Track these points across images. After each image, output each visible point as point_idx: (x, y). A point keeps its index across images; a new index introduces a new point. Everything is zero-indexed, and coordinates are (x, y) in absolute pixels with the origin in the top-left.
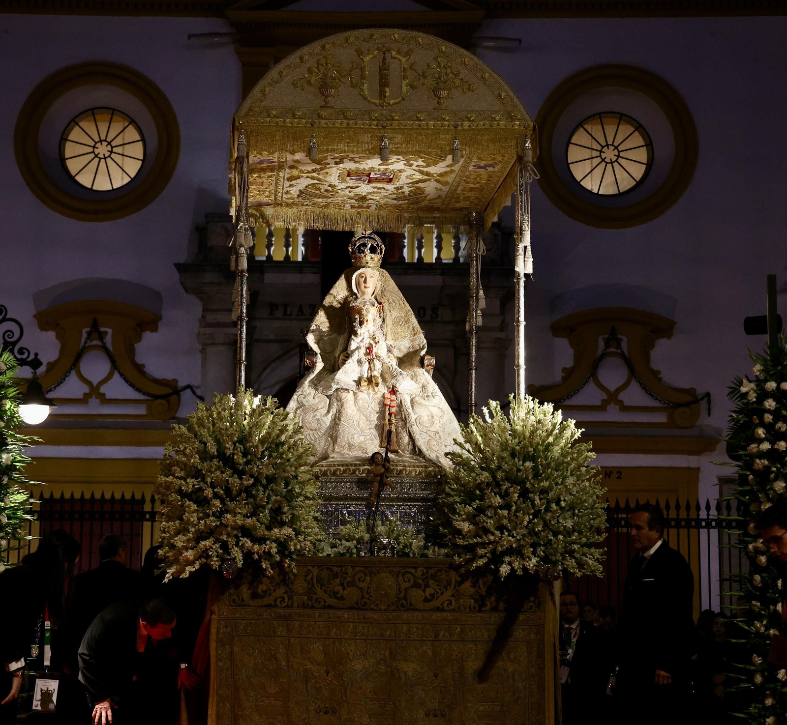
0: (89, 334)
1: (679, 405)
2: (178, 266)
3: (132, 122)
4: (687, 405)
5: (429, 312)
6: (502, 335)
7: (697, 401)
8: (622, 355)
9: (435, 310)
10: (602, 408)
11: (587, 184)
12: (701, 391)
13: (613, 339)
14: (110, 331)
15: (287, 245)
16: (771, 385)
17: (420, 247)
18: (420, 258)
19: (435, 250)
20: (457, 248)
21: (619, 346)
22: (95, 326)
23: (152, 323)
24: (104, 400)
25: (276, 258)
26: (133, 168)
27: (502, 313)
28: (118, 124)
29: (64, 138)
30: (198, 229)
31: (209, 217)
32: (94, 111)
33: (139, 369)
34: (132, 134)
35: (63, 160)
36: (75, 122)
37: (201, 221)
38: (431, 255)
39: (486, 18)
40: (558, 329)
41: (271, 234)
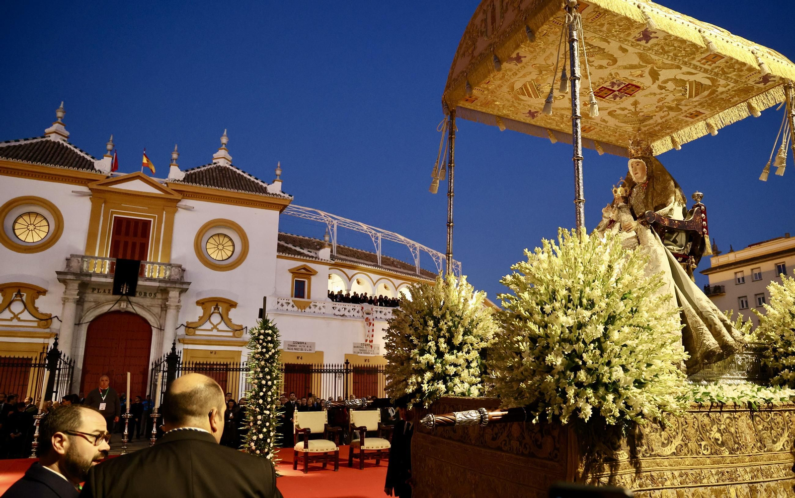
0: (16, 295)
1: (237, 330)
2: (57, 272)
3: (45, 218)
4: (239, 330)
5: (153, 295)
6: (179, 304)
7: (243, 329)
8: (219, 313)
9: (155, 294)
10: (211, 330)
11: (212, 256)
12: (244, 327)
13: (217, 308)
14: (25, 294)
15: (102, 268)
16: (262, 331)
17: (152, 272)
18: (152, 276)
19: (157, 274)
20: (166, 274)
21: (218, 310)
22: (19, 292)
23: (44, 292)
24: (19, 320)
25: (97, 272)
26: (43, 235)
27: (180, 297)
28: (39, 219)
29: (15, 222)
30: (67, 259)
31: (72, 256)
32: (29, 214)
33: (36, 309)
34: (44, 223)
35: (14, 230)
36: (21, 216)
37: (69, 256)
38: (156, 275)
39: (183, 198)
40: (198, 303)
41: (96, 263)
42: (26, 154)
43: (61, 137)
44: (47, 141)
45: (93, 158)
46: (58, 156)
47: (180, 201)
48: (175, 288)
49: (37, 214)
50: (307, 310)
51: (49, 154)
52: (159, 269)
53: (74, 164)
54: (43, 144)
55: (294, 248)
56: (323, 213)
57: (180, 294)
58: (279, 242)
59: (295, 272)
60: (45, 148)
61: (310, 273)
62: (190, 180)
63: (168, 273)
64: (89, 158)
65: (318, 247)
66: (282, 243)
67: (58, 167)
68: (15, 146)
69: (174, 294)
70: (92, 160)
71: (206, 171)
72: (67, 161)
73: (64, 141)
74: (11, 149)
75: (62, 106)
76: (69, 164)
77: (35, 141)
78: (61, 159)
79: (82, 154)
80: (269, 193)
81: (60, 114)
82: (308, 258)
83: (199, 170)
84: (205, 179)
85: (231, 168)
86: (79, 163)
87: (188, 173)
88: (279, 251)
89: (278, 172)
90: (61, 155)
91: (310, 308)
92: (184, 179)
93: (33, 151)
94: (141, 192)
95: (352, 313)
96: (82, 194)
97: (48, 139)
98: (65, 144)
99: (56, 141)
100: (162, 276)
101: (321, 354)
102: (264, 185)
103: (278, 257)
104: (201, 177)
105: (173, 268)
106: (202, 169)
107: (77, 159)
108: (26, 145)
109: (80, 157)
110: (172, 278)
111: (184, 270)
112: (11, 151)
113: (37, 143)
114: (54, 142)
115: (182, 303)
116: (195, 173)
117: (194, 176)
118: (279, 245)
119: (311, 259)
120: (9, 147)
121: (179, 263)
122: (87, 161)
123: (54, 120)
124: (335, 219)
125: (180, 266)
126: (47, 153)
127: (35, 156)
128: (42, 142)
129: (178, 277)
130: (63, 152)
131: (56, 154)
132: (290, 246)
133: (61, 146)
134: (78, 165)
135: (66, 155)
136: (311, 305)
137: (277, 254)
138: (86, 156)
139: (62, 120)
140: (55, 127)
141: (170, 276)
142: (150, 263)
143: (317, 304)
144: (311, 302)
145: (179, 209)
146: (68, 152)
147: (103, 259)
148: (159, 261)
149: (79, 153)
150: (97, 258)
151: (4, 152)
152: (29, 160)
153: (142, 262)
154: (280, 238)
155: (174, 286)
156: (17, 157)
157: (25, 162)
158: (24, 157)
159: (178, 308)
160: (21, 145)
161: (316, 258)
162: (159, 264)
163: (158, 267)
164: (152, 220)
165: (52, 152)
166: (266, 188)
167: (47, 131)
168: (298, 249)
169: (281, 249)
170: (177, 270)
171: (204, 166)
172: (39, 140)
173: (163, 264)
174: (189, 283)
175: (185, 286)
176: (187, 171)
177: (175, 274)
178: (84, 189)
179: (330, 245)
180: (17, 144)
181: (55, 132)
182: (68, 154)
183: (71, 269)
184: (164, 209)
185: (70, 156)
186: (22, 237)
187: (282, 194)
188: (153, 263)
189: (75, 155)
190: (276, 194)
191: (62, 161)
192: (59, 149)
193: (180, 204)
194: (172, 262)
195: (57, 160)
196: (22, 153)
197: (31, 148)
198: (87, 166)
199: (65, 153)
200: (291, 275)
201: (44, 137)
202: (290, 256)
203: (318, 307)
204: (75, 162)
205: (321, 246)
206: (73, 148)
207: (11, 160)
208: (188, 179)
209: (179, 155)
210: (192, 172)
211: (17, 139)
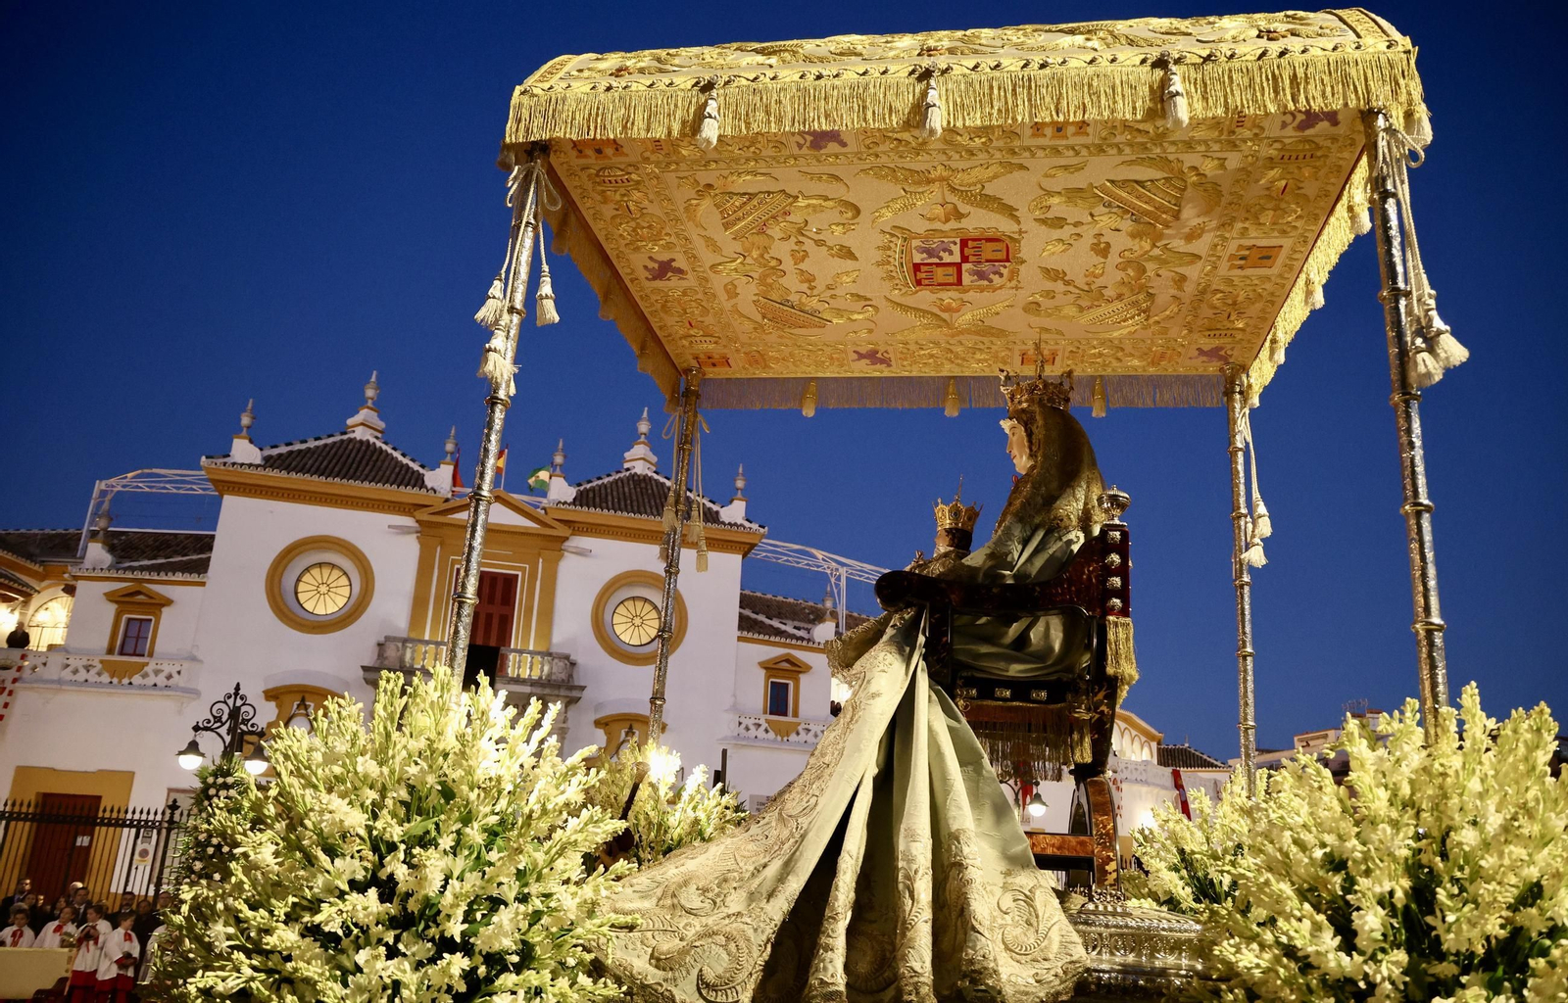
0: (298, 706)
2: (363, 667)
3: (345, 573)
6: (564, 726)
11: (622, 637)
13: (631, 732)
14: (312, 705)
15: (435, 660)
17: (519, 668)
18: (518, 675)
19: (528, 670)
20: (542, 670)
21: (634, 737)
22: (303, 700)
26: (341, 602)
27: (566, 713)
28: (336, 573)
29: (299, 580)
30: (380, 645)
31: (387, 638)
32: (320, 565)
34: (344, 581)
35: (296, 593)
36: (307, 570)
37: (382, 640)
38: (525, 674)
39: (572, 535)
40: (598, 723)
41: (426, 652)
42: (317, 464)
43: (372, 431)
44: (350, 440)
45: (423, 466)
46: (367, 464)
47: (567, 539)
48: (558, 696)
49: (333, 566)
50: (793, 737)
51: (353, 463)
52: (531, 662)
53: (391, 480)
54: (344, 445)
55: (768, 621)
56: (819, 554)
57: (566, 707)
58: (742, 611)
59: (770, 667)
60: (347, 452)
61: (797, 668)
62: (584, 501)
63: (546, 668)
64: (415, 467)
65: (812, 617)
66: (747, 612)
67: (366, 484)
68: (300, 451)
70: (421, 471)
71: (611, 483)
72: (381, 473)
73: (377, 438)
74: (293, 456)
75: (373, 379)
76: (385, 479)
77: (330, 440)
78: (371, 471)
79: (405, 461)
80: (723, 523)
81: (370, 393)
82: (794, 642)
83: (600, 482)
84: (610, 498)
85: (656, 476)
86: (400, 477)
87: (582, 488)
88: (741, 628)
89: (740, 484)
90: (371, 463)
91: (798, 734)
92: (575, 499)
93: (328, 458)
94: (502, 525)
96: (403, 530)
97: (352, 436)
98: (379, 444)
99: (365, 439)
100: (535, 675)
102: (715, 508)
103: (740, 639)
104: (603, 495)
105: (556, 661)
106: (606, 480)
107: (397, 469)
108: (317, 447)
109: (402, 465)
110: (554, 677)
111: (573, 664)
112: (294, 459)
113: (335, 443)
114: (361, 442)
115: (569, 724)
116: (593, 489)
117: (591, 495)
118: (742, 617)
119: (799, 643)
120: (291, 452)
121: (566, 651)
122: (413, 472)
123: (360, 403)
124: (843, 565)
125: (567, 657)
126: (350, 460)
127: (331, 466)
128: (342, 441)
129: (563, 676)
130: (374, 458)
131: (364, 462)
132: (761, 618)
133: (371, 448)
134: (399, 481)
135: (379, 463)
136: (800, 728)
137: (739, 633)
138: (411, 464)
139: (374, 403)
140: (363, 414)
141: (550, 674)
142: (515, 651)
143: (810, 727)
144: (799, 724)
145: (566, 554)
146: (382, 457)
147: (438, 644)
148: (531, 648)
149: (400, 458)
150: (428, 643)
151: (284, 461)
152: (322, 475)
153: (503, 650)
154: (745, 602)
155: (556, 692)
156: (302, 470)
157: (315, 478)
158: (313, 469)
159: (564, 732)
160: (309, 449)
161: (809, 640)
162: (530, 653)
163: (529, 659)
164: (520, 574)
165: (358, 459)
166: (717, 513)
167: (350, 422)
168: (775, 623)
169: (745, 624)
170: (561, 664)
171: (609, 475)
172: (337, 438)
173: (539, 653)
174: (583, 688)
175: (575, 694)
176: (579, 485)
177: (558, 670)
178: (408, 521)
179: (834, 615)
180: (303, 446)
181: (362, 424)
182: (384, 461)
183: (386, 662)
184: (539, 555)
185: (386, 463)
186: (309, 606)
187: (747, 524)
188: (521, 652)
189: (393, 463)
190: (735, 524)
191: (373, 473)
192: (369, 453)
193: (567, 544)
194: (554, 650)
195: (366, 472)
196: (310, 462)
197: (324, 454)
198: (412, 482)
199: (377, 460)
200: (763, 672)
201: (345, 433)
202: (761, 637)
203: (811, 733)
204: (393, 476)
205: (818, 617)
206: (390, 451)
207: (293, 475)
208: (582, 499)
209: (565, 457)
210: (588, 486)
211: (302, 438)
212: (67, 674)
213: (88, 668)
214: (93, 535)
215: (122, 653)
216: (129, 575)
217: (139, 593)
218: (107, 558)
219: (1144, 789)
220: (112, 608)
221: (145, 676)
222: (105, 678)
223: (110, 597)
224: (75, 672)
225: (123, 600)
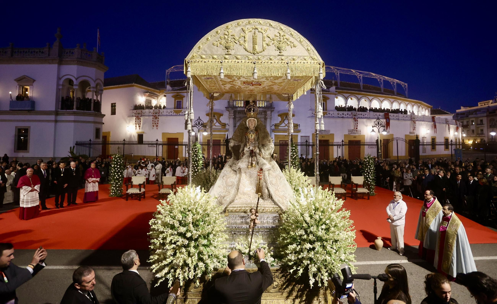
0: (214, 117)
2: (225, 107)
4: (297, 126)
6: (271, 117)
8: (288, 119)
10: (285, 126)
12: (298, 124)
13: (286, 117)
14: (216, 116)
15: (241, 104)
23: (222, 115)
24: (215, 126)
25: (239, 106)
27: (271, 114)
30: (228, 102)
33: (220, 121)
40: (279, 116)
41: (238, 103)
48: (269, 110)
50: (326, 116)
56: (332, 67)
57: (271, 112)
61: (326, 99)
63: (266, 104)
69: (269, 113)
95: (347, 116)
100: (263, 106)
101: (333, 135)
103: (311, 93)
115: (273, 116)
119: (326, 92)
124: (339, 69)
129: (270, 106)
136: (327, 113)
141: (267, 105)
147: (241, 101)
150: (238, 101)
153: (256, 101)
159: (271, 119)
161: (329, 92)
162: (262, 101)
174: (275, 108)
175: (273, 109)
183: (230, 106)
188: (259, 101)
194: (267, 100)
203: (330, 114)
205: (331, 86)
212: (168, 114)
213: (171, 112)
214: (167, 84)
215: (177, 108)
216: (175, 92)
217: (178, 95)
218: (171, 88)
219: (423, 122)
220: (173, 99)
221: (182, 113)
222: (175, 114)
223: (173, 97)
224: (169, 113)
225: (175, 97)
